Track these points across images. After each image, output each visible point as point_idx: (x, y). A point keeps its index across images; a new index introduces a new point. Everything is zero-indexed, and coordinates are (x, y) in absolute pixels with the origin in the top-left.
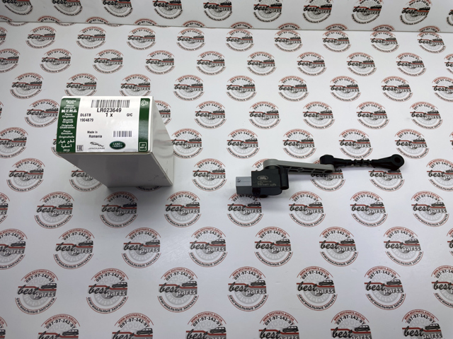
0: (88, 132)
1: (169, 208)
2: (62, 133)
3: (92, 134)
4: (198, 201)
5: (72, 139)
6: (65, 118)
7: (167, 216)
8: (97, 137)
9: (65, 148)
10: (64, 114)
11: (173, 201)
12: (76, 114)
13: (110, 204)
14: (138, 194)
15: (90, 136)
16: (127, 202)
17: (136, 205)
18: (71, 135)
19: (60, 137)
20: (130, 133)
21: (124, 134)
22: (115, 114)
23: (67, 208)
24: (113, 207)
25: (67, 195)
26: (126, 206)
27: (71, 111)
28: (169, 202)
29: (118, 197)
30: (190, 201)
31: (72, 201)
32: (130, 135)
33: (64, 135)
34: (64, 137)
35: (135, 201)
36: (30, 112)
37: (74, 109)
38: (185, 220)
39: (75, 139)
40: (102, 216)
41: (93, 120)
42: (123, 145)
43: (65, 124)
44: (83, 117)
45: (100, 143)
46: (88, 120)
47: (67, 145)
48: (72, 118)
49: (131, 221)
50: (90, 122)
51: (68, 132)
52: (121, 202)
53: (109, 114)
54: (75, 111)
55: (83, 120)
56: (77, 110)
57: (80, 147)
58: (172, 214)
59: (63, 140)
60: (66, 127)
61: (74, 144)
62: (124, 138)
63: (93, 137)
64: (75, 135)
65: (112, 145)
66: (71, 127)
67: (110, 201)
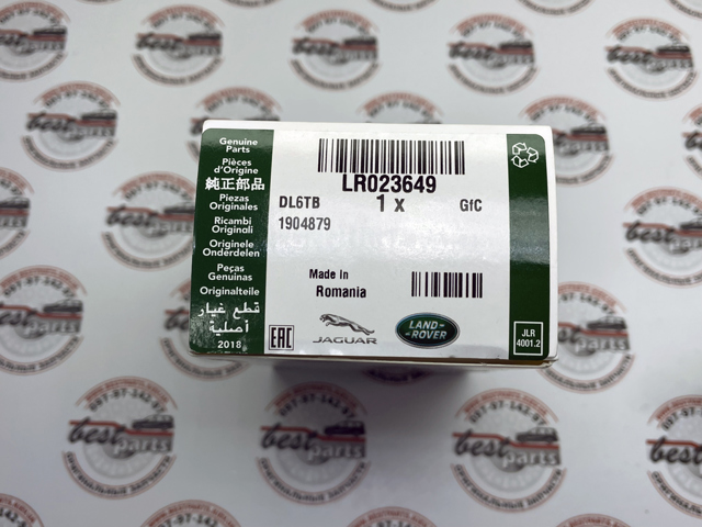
0: (313, 273)
1: (464, 444)
2: (212, 277)
3: (327, 283)
4: (551, 424)
5: (250, 300)
6: (221, 213)
7: (460, 471)
8: (346, 293)
9: (225, 337)
10: (214, 194)
11: (474, 420)
12: (261, 198)
13: (285, 422)
14: (368, 395)
15: (319, 290)
16: (336, 417)
17: (360, 430)
18: (245, 285)
19: (205, 290)
20: (477, 280)
21: (452, 284)
22: (413, 198)
23: (157, 430)
24: (294, 435)
25: (155, 389)
26: (332, 432)
27: (241, 184)
28: (464, 425)
29: (305, 400)
30: (526, 424)
31: (170, 411)
32: (477, 292)
33: (218, 284)
34: (219, 293)
35: (360, 417)
36: (35, 122)
37: (251, 177)
38: (519, 489)
39: (261, 299)
40: (264, 464)
41: (327, 223)
42: (450, 331)
43: (222, 237)
44: (288, 212)
45: (358, 321)
46: (309, 224)
47: (232, 324)
48: (246, 214)
49: (353, 481)
50: (319, 234)
51: (237, 273)
52: (315, 417)
53: (390, 197)
54: (258, 185)
55: (291, 223)
56: (267, 181)
57: (284, 335)
58: (473, 465)
59: (214, 302)
60: (226, 250)
61: (257, 322)
62: (453, 300)
63: (330, 293)
64: (260, 281)
65: (405, 330)
66: (247, 250)
67: (283, 413)
